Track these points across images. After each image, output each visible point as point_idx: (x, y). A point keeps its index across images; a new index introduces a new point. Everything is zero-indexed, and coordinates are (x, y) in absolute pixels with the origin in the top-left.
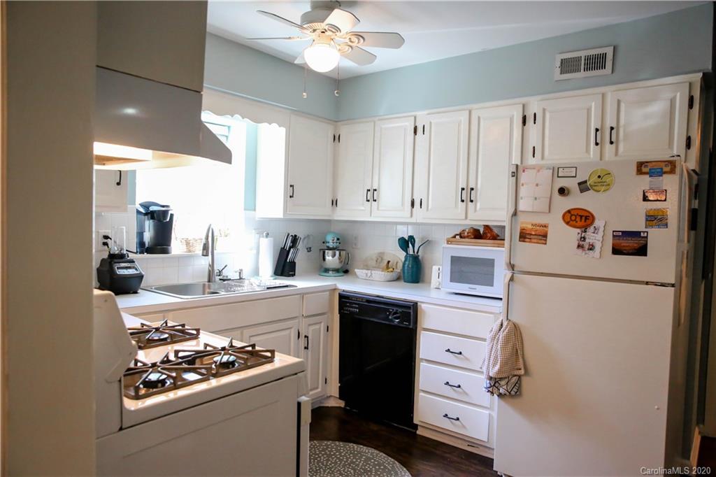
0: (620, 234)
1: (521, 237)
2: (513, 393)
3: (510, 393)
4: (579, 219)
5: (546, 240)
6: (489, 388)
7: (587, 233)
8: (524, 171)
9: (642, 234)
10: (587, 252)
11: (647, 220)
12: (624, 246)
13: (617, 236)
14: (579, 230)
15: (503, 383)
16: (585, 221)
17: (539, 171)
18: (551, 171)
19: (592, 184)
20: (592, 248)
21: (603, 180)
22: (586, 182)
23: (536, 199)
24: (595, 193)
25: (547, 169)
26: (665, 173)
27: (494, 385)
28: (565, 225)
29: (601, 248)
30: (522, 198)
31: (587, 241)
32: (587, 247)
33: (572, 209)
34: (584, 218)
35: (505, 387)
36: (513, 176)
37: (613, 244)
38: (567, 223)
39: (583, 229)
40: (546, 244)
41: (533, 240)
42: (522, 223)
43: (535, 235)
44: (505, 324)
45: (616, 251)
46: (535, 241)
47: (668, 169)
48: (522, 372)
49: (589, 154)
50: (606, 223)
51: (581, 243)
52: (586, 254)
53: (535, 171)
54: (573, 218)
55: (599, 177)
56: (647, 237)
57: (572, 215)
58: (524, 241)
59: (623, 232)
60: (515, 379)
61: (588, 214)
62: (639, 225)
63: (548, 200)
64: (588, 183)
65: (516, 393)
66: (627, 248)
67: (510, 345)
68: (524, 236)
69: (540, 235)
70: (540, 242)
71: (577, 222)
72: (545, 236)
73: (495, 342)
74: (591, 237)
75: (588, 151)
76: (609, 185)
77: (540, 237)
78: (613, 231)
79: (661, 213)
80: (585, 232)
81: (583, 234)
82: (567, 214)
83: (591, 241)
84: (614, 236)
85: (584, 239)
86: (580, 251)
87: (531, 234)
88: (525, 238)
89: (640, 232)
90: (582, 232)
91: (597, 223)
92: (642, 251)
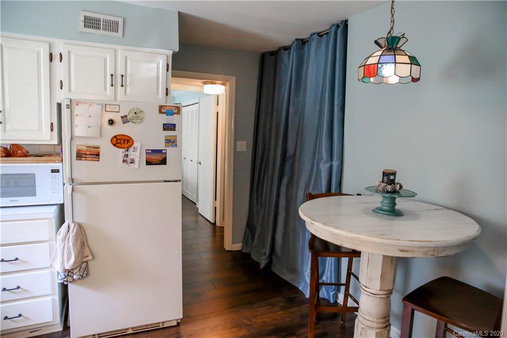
0: (151, 151)
1: (77, 157)
2: (84, 275)
3: (82, 276)
4: (123, 142)
5: (99, 158)
6: (64, 278)
7: (129, 152)
8: (77, 105)
9: (163, 151)
10: (130, 164)
11: (166, 142)
12: (153, 159)
13: (148, 153)
14: (123, 150)
15: (75, 271)
16: (127, 144)
17: (90, 106)
18: (101, 106)
19: (131, 118)
20: (132, 162)
21: (138, 116)
22: (126, 116)
23: (89, 127)
24: (133, 124)
25: (97, 105)
26: (175, 113)
27: (68, 275)
28: (113, 146)
29: (139, 161)
30: (77, 126)
31: (129, 157)
32: (129, 161)
33: (117, 135)
34: (126, 141)
35: (78, 273)
36: (67, 108)
37: (146, 158)
38: (115, 145)
39: (126, 149)
40: (99, 161)
41: (88, 159)
42: (78, 145)
43: (89, 154)
44: (72, 226)
45: (149, 163)
46: (90, 159)
47: (176, 111)
48: (90, 257)
49: (107, 92)
50: (141, 145)
51: (125, 158)
52: (129, 166)
53: (87, 106)
54: (119, 141)
55: (135, 113)
56: (166, 153)
57: (117, 139)
58: (80, 160)
59: (152, 150)
60: (84, 265)
61: (129, 139)
62: (161, 146)
63: (99, 128)
64: (128, 117)
65: (87, 274)
66: (155, 161)
67: (79, 241)
68: (80, 155)
69: (93, 155)
70: (94, 159)
71: (121, 144)
72: (98, 155)
73: (66, 242)
74: (132, 154)
75: (105, 89)
76: (142, 119)
77: (94, 156)
78: (146, 150)
79: (173, 138)
80: (128, 151)
81: (126, 152)
82: (114, 138)
83: (132, 157)
84: (147, 153)
85: (127, 156)
86: (125, 164)
87: (86, 154)
88: (82, 157)
89: (162, 150)
90: (126, 151)
91: (135, 145)
92: (163, 162)
